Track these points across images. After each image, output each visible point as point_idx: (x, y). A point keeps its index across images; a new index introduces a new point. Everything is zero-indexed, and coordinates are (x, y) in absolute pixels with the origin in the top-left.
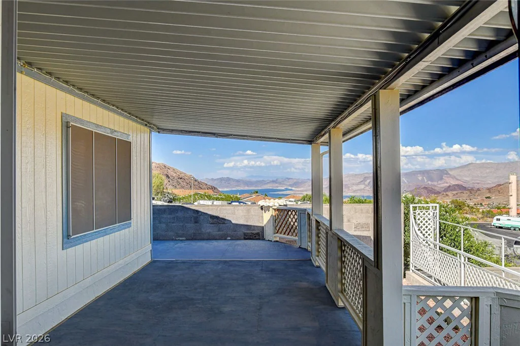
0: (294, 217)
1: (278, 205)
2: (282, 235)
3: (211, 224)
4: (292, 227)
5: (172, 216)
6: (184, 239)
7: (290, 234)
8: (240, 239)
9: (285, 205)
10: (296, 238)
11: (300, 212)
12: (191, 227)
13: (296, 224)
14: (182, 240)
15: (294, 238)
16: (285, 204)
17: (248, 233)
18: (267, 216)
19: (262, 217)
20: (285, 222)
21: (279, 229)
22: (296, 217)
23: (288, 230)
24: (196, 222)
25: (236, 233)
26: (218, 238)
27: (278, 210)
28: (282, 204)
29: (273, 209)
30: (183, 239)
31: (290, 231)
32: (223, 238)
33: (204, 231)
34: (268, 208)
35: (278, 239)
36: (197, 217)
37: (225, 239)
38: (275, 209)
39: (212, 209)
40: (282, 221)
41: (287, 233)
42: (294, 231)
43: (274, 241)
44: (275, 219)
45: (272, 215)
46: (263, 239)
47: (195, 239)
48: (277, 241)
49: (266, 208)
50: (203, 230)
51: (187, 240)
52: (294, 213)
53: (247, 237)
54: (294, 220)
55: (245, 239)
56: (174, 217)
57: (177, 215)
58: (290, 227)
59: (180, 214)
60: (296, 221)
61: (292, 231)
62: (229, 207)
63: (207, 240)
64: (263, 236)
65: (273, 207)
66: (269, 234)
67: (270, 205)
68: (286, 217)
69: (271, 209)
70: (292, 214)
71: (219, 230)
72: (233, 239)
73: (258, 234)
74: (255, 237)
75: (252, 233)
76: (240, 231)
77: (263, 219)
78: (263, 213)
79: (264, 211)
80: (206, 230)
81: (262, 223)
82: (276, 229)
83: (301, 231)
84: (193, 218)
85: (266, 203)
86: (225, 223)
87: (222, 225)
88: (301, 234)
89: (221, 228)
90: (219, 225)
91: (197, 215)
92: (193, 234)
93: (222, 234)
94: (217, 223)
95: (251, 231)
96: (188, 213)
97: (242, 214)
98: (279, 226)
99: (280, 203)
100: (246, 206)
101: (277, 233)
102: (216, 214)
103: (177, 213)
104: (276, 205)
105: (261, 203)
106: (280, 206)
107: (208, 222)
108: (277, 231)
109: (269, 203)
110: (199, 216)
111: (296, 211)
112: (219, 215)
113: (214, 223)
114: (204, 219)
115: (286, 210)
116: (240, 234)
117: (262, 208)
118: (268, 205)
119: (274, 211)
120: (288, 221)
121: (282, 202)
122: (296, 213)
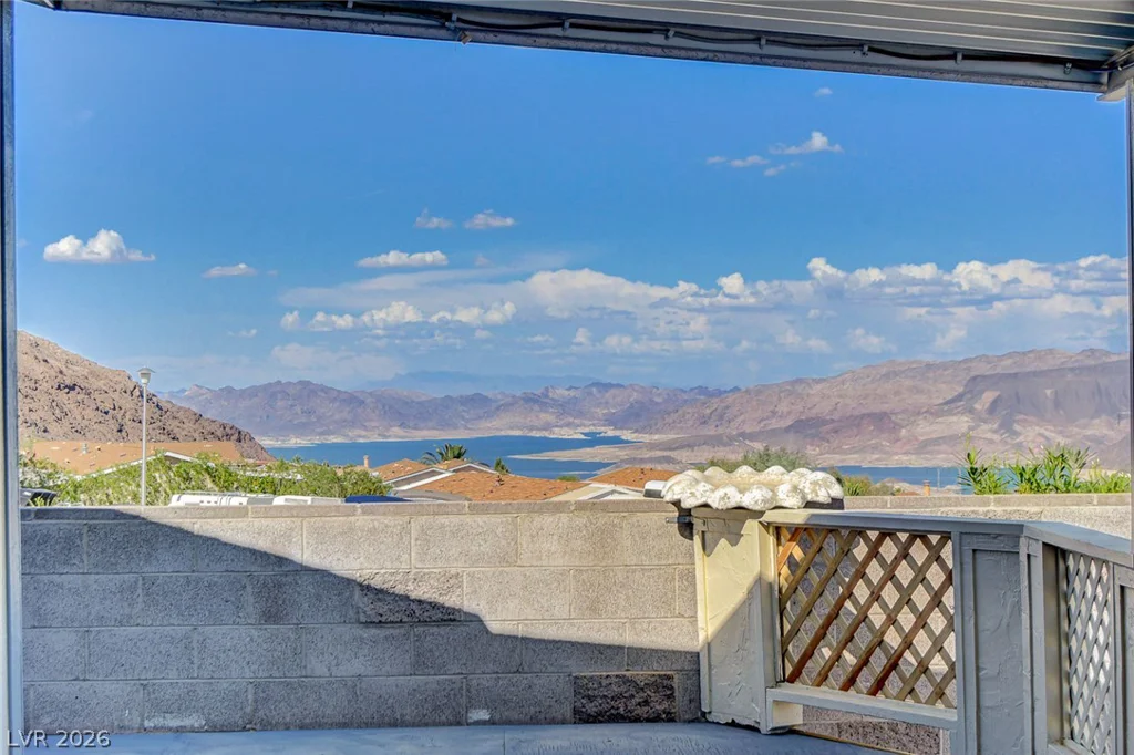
0: (920, 579)
1: (793, 501)
2: (829, 695)
3: (369, 624)
5: (111, 580)
6: (193, 721)
7: (894, 682)
8: (553, 722)
9: (836, 503)
10: (943, 713)
11: (977, 544)
12: (238, 650)
14: (180, 729)
16: (836, 491)
17: (598, 680)
19: (690, 577)
21: (806, 658)
22: (937, 576)
23: (878, 664)
24: (271, 616)
25: (523, 680)
26: (409, 715)
27: (799, 533)
28: (822, 497)
29: (767, 526)
30: (187, 722)
31: (893, 667)
32: (445, 714)
33: (321, 670)
35: (796, 721)
36: (280, 585)
37: (459, 723)
38: (778, 530)
39: (373, 531)
40: (829, 601)
41: (866, 681)
42: (923, 669)
43: (777, 733)
44: (776, 598)
45: (760, 579)
46: (699, 718)
47: (267, 726)
48: (791, 732)
49: (714, 525)
50: (316, 664)
51: (216, 729)
52: (919, 552)
53: (591, 708)
54: (921, 598)
55: (584, 718)
56: (133, 588)
57: (150, 569)
59: (166, 566)
60: (936, 603)
62: (481, 519)
64: (695, 700)
65: (770, 517)
67: (747, 500)
68: (860, 574)
69: (751, 527)
70: (904, 554)
71: (419, 666)
72: (506, 723)
73: (664, 686)
74: (646, 702)
75: (625, 680)
76: (550, 669)
77: (695, 592)
78: (692, 556)
79: (697, 539)
80: (337, 665)
81: (688, 613)
82: (784, 653)
83: (978, 669)
84: (249, 589)
85: (721, 492)
86: (454, 620)
87: (435, 629)
88: (983, 685)
89: (431, 651)
90: (419, 630)
91: (276, 569)
92: (250, 687)
93: (435, 686)
94: (405, 619)
95: (619, 669)
96: (220, 560)
97: (561, 562)
98: (805, 638)
99: (807, 491)
100: (588, 513)
101: (792, 679)
102: (397, 564)
103: (146, 561)
104: (784, 504)
105: (686, 488)
106: (809, 505)
107: (351, 613)
108: (789, 669)
109: (742, 491)
110: (289, 579)
111: (934, 539)
112: (414, 571)
113: (383, 619)
114: (318, 598)
115: (832, 530)
116: (551, 684)
117: (686, 522)
118: (733, 503)
119: (771, 539)
120: (876, 597)
121: (821, 483)
122: (935, 550)
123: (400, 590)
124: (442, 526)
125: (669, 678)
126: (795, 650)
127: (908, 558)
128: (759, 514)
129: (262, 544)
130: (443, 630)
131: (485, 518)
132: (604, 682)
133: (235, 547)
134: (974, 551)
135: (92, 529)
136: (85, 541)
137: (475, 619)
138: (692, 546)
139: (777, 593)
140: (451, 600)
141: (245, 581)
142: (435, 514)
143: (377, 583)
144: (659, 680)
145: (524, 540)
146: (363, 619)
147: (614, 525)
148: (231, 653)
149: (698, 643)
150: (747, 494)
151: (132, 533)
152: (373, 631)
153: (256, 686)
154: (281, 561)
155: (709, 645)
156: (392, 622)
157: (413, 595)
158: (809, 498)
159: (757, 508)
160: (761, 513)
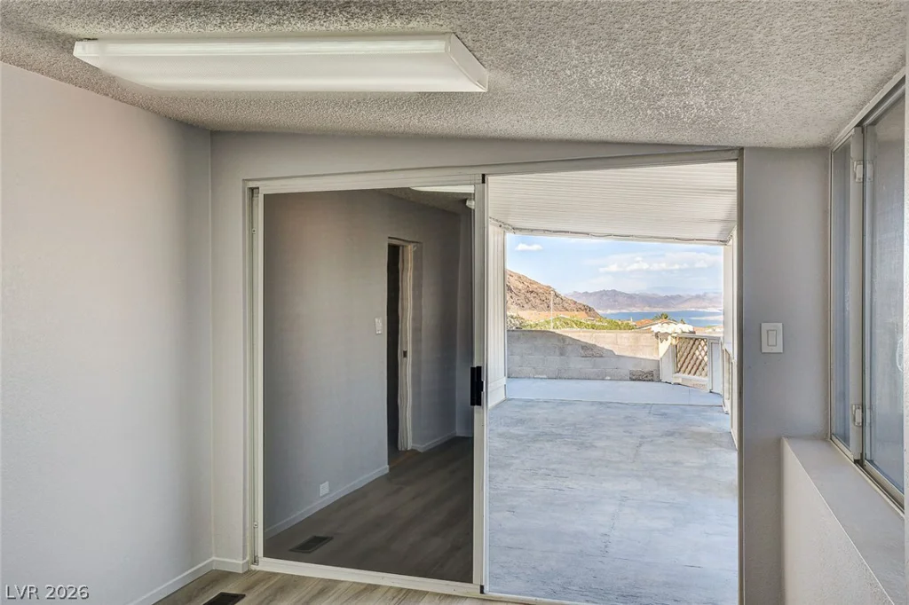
0: (703, 349)
1: (679, 331)
2: (686, 375)
4: (700, 364)
6: (545, 376)
7: (698, 372)
8: (625, 380)
9: (691, 332)
10: (706, 379)
11: (711, 341)
13: (706, 359)
14: (542, 378)
15: (703, 379)
16: (692, 330)
17: (636, 372)
18: (664, 347)
19: (658, 348)
20: (689, 358)
21: (681, 367)
22: (706, 348)
23: (695, 368)
24: (562, 354)
25: (618, 370)
26: (592, 377)
27: (680, 338)
28: (687, 330)
29: (673, 337)
31: (698, 369)
32: (600, 377)
34: (667, 334)
35: (680, 381)
36: (564, 347)
37: (603, 379)
38: (676, 338)
39: (584, 336)
40: (686, 354)
41: (693, 372)
42: (703, 369)
43: (675, 384)
44: (675, 350)
45: (671, 347)
46: (660, 381)
47: (561, 378)
48: (679, 384)
49: (663, 336)
50: (572, 366)
51: (549, 378)
52: (703, 343)
53: (634, 378)
54: (703, 353)
55: (632, 380)
56: (532, 347)
57: (536, 343)
58: (698, 363)
59: (539, 342)
60: (706, 354)
61: (701, 368)
63: (578, 379)
64: (659, 376)
65: (673, 335)
66: (667, 372)
67: (669, 331)
68: (692, 348)
69: (669, 337)
71: (593, 367)
72: (614, 380)
73: (651, 373)
74: (647, 377)
75: (642, 371)
76: (625, 368)
77: (658, 352)
78: (658, 344)
79: (659, 339)
82: (677, 366)
83: (712, 369)
84: (557, 348)
85: (662, 329)
87: (598, 358)
88: (713, 372)
89: (597, 363)
90: (595, 358)
91: (563, 344)
92: (557, 370)
93: (598, 371)
94: (592, 356)
95: (640, 369)
97: (627, 344)
98: (681, 362)
99: (683, 329)
101: (678, 372)
103: (535, 341)
104: (677, 332)
105: (656, 328)
107: (580, 354)
108: (678, 370)
109: (667, 329)
110: (566, 346)
111: (705, 340)
113: (587, 356)
114: (572, 350)
115: (691, 339)
116: (625, 372)
117: (657, 335)
118: (665, 332)
119: (674, 340)
120: (694, 354)
121: (687, 328)
122: (705, 343)
124: (600, 335)
125: (652, 371)
126: (679, 366)
127: (701, 344)
130: (600, 359)
134: (712, 343)
136: (522, 337)
138: (658, 341)
141: (556, 346)
145: (619, 339)
148: (553, 362)
150: (669, 329)
152: (585, 358)
153: (559, 369)
154: (564, 342)
158: (683, 331)
160: (671, 334)
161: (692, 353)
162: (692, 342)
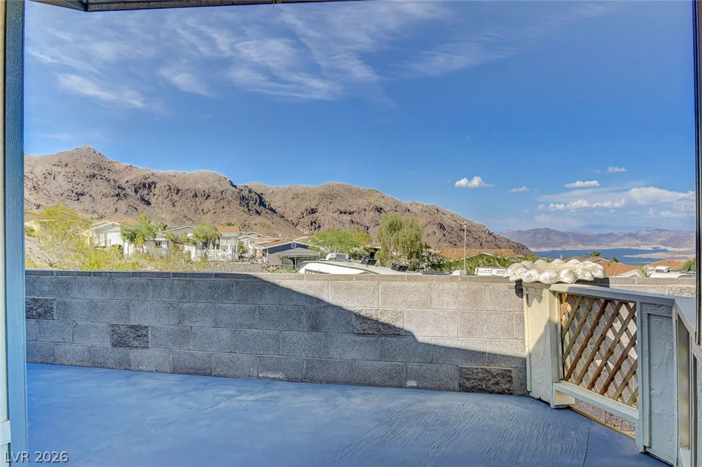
0: (625, 329)
1: (568, 279)
2: (584, 391)
3: (359, 334)
5: (246, 307)
6: (280, 375)
7: (612, 389)
8: (448, 390)
9: (597, 281)
10: (633, 413)
11: (650, 309)
12: (299, 344)
13: (633, 354)
14: (274, 379)
15: (626, 409)
16: (599, 274)
17: (472, 370)
19: (521, 318)
20: (591, 343)
21: (574, 367)
22: (633, 327)
23: (605, 376)
24: (314, 328)
25: (435, 367)
26: (378, 380)
27: (571, 297)
28: (588, 277)
29: (554, 293)
30: (277, 376)
31: (612, 379)
32: (395, 381)
33: (336, 356)
34: (538, 289)
35: (570, 401)
36: (318, 313)
37: (401, 387)
38: (560, 295)
39: (361, 288)
41: (600, 385)
42: (626, 383)
43: (559, 408)
44: (558, 333)
45: (550, 321)
46: (526, 394)
47: (312, 381)
48: (568, 408)
49: (531, 291)
50: (335, 354)
51: (289, 380)
52: (624, 312)
53: (468, 384)
54: (625, 340)
55: (464, 389)
56: (254, 311)
57: (261, 303)
58: (612, 365)
59: (268, 301)
60: (632, 344)
61: (619, 380)
62: (413, 284)
63: (347, 383)
64: (524, 384)
65: (555, 287)
66: (542, 381)
67: (544, 277)
68: (596, 323)
69: (546, 292)
70: (618, 313)
71: (382, 356)
72: (426, 388)
73: (506, 375)
74: (497, 383)
75: (486, 371)
76: (448, 362)
77: (524, 327)
78: (523, 307)
79: (525, 297)
80: (344, 353)
81: (521, 337)
82: (564, 365)
83: (650, 389)
84: (304, 314)
85: (528, 273)
86: (399, 335)
87: (390, 338)
88: (653, 398)
89: (388, 349)
90: (383, 338)
91: (316, 305)
92: (305, 362)
93: (390, 368)
94: (376, 333)
95: (483, 365)
96: (291, 300)
97: (453, 307)
99: (579, 273)
100: (468, 282)
101: (566, 379)
102: (372, 305)
103: (260, 299)
104: (564, 281)
105: (516, 272)
106: (579, 281)
107: (351, 329)
108: (566, 373)
109: (540, 273)
110: (322, 310)
111: (632, 305)
112: (380, 309)
113: (365, 332)
114: (336, 321)
116: (447, 370)
117: (519, 287)
118: (534, 279)
119: (556, 300)
120: (603, 337)
121: (590, 269)
122: (632, 312)
123: (374, 317)
124: (394, 287)
125: (510, 371)
126: (568, 365)
127: (619, 316)
128: (548, 286)
129: (311, 293)
130: (395, 340)
131: (415, 283)
132: (475, 371)
133: (298, 293)
134: (649, 314)
135: (237, 283)
136: (234, 288)
137: (410, 334)
138: (522, 301)
139: (560, 330)
140: (398, 324)
141: (302, 310)
142: (390, 281)
143: (363, 313)
144: (504, 372)
145: (434, 295)
146: (356, 331)
147: (481, 289)
148: (296, 344)
149: (525, 354)
150: (542, 274)
151: (254, 285)
152: (361, 338)
153: (308, 361)
154: (319, 301)
155: (530, 354)
156: (369, 334)
157: (381, 321)
158: (580, 278)
159: (546, 282)
160: (550, 285)
161: (596, 337)
162: (597, 308)
